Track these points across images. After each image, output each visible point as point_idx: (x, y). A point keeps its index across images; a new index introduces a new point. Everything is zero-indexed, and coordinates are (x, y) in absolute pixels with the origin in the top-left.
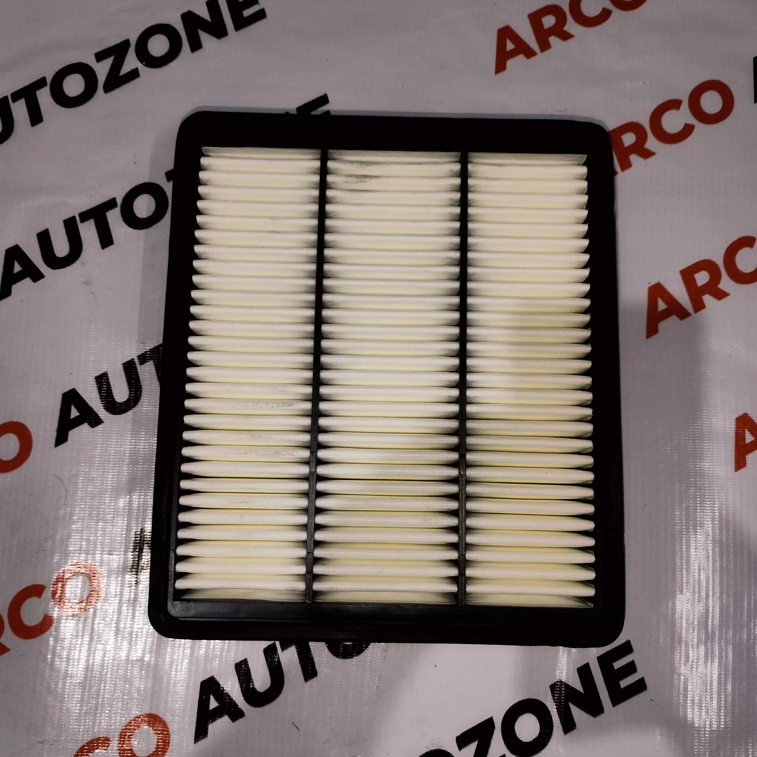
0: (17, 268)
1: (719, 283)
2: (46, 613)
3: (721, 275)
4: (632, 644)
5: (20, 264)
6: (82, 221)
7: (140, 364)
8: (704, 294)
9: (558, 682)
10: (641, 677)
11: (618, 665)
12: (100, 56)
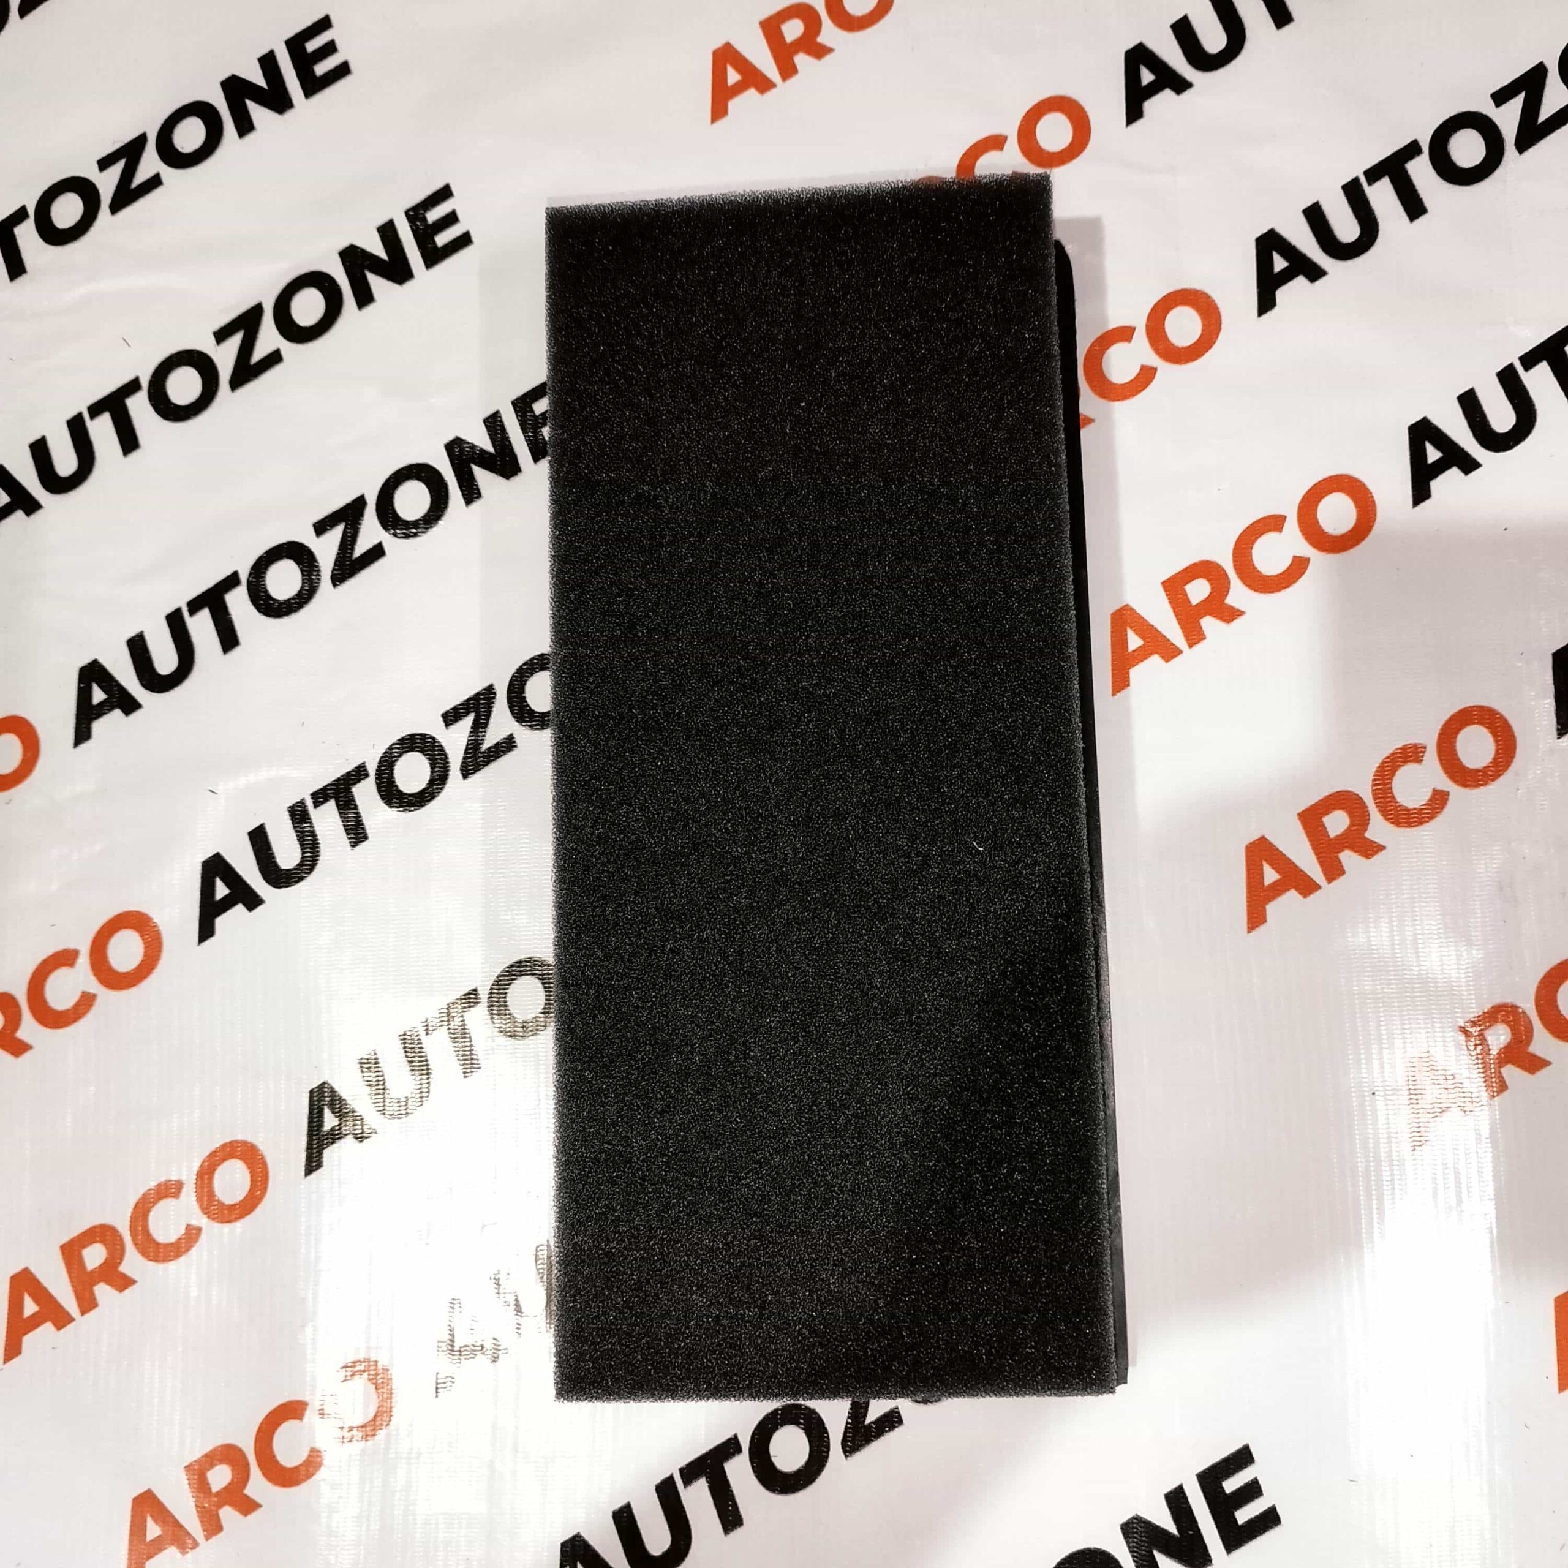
0: (221, 890)
1: (1366, 830)
2: (312, 1446)
3: (1369, 815)
4: (1252, 1450)
5: (227, 884)
6: (316, 805)
7: (427, 1034)
8: (1342, 850)
9: (1133, 1518)
10: (1270, 1505)
11: (1231, 1485)
12: (321, 527)
